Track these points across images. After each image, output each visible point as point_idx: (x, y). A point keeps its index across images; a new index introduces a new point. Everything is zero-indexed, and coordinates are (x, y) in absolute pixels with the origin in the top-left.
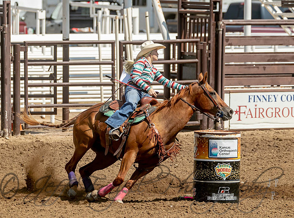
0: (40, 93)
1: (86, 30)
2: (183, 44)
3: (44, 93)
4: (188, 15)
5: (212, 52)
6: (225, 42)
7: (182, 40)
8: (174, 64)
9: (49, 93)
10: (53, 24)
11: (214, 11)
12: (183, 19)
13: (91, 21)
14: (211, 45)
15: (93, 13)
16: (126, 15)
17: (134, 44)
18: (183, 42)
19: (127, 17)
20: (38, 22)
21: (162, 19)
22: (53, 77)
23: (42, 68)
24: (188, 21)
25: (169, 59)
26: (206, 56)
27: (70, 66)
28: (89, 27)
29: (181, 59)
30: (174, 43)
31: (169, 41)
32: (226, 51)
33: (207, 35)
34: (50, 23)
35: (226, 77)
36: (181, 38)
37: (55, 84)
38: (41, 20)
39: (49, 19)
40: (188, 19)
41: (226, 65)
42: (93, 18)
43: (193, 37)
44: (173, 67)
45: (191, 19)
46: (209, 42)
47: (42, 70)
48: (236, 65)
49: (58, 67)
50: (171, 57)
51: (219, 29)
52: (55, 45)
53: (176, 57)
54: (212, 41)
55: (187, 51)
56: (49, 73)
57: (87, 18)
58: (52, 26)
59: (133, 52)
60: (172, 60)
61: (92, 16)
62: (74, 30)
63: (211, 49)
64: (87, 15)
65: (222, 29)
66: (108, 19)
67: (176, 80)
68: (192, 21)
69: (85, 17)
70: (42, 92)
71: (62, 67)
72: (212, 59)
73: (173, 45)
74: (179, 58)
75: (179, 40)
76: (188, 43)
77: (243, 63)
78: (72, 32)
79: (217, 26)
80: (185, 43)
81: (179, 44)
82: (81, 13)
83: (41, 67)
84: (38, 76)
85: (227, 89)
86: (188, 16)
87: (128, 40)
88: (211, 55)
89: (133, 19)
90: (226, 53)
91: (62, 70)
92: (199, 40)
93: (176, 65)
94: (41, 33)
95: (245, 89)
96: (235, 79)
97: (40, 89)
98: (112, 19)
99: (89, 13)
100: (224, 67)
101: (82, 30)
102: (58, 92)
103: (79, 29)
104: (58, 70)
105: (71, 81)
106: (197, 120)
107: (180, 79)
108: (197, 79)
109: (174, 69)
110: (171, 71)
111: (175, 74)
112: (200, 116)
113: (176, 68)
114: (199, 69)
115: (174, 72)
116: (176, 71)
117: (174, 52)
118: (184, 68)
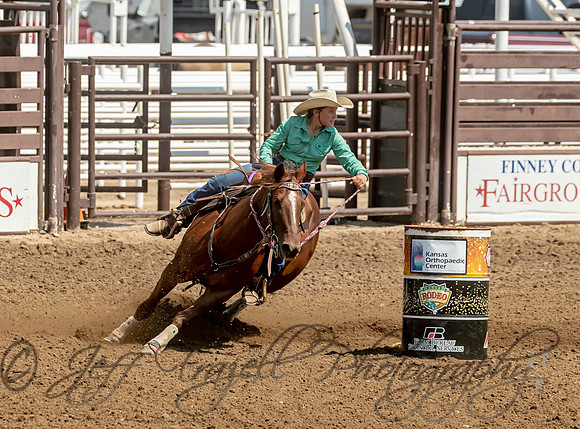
0: (116, 152)
1: (201, 36)
2: (381, 65)
3: (124, 153)
4: (393, 10)
5: (436, 80)
6: (459, 62)
7: (382, 57)
8: (364, 101)
9: (133, 152)
10: (141, 25)
11: (440, 4)
12: (383, 18)
13: (212, 20)
14: (435, 67)
15: (214, 6)
16: (277, 10)
17: (291, 63)
18: (382, 61)
19: (280, 13)
20: (114, 21)
21: (344, 17)
22: (141, 123)
23: (121, 106)
24: (392, 22)
25: (357, 92)
26: (424, 86)
27: (173, 103)
28: (207, 31)
29: (378, 92)
30: (365, 62)
31: (356, 58)
32: (462, 78)
33: (427, 49)
34: (134, 24)
35: (460, 126)
36: (378, 54)
37: (145, 135)
38: (119, 18)
39: (134, 16)
40: (392, 19)
41: (462, 104)
42: (214, 15)
43: (402, 52)
44: (363, 106)
45: (397, 19)
46: (431, 61)
47: (120, 110)
48: (479, 104)
49: (150, 104)
50: (360, 89)
51: (450, 38)
52: (146, 63)
53: (370, 89)
54: (436, 60)
55: (390, 78)
56: (134, 116)
57: (204, 15)
58: (138, 28)
59: (288, 78)
60: (362, 93)
61: (212, 10)
62: (180, 36)
63: (434, 74)
64: (204, 9)
65: (454, 38)
66: (243, 16)
67: (369, 130)
68: (400, 22)
69: (200, 12)
70: (121, 149)
71: (157, 104)
72: (435, 93)
73: (364, 66)
74: (376, 90)
75: (374, 57)
76: (391, 64)
77: (493, 101)
78: (176, 40)
79: (445, 32)
80: (386, 62)
81: (376, 64)
82: (191, 6)
83: (118, 104)
84: (113, 121)
85: (462, 149)
86: (393, 14)
87: (280, 56)
88: (434, 85)
89: (291, 16)
90: (462, 83)
91: (158, 109)
92: (412, 57)
93: (369, 103)
94: (118, 42)
95: (495, 149)
96: (478, 130)
97: (116, 144)
98: (250, 17)
99: (208, 6)
100: (458, 107)
101: (194, 36)
102: (149, 151)
103: (187, 35)
104: (150, 109)
105: (175, 130)
106: (407, 205)
107: (376, 128)
108: (407, 129)
109: (364, 111)
110: (360, 114)
111: (367, 119)
112: (413, 198)
113: (369, 109)
114: (412, 110)
115: (364, 115)
116: (369, 114)
117: (366, 79)
118: (384, 109)
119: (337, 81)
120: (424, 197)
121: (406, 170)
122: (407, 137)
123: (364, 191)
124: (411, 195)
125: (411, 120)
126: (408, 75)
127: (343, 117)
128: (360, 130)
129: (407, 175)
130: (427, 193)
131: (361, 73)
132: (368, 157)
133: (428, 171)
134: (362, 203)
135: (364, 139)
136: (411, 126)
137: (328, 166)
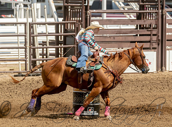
1: (10, 16)
11: (84, 5)
13: (13, 11)
25: (58, 33)
28: (12, 14)
30: (61, 24)
31: (58, 22)
42: (14, 9)
46: (82, 23)
51: (88, 15)
59: (37, 29)
60: (60, 33)
62: (3, 16)
63: (83, 27)
65: (89, 16)
66: (23, 9)
67: (62, 45)
74: (64, 32)
75: (64, 22)
79: (86, 14)
81: (64, 24)
82: (7, 7)
87: (34, 22)
92: (76, 22)
98: (25, 10)
101: (8, 16)
103: (5, 16)
105: (1, 46)
107: (65, 44)
108: (74, 44)
111: (62, 41)
118: (67, 38)
122: (75, 47)
125: (76, 42)
126: (75, 27)
132: (62, 53)
135: (61, 48)
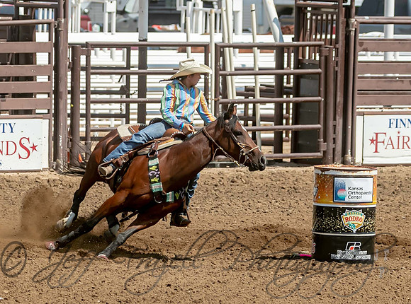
0: (107, 112)
1: (171, 27)
2: (301, 49)
3: (113, 112)
4: (309, 9)
5: (341, 60)
6: (358, 47)
7: (301, 43)
8: (288, 75)
9: (119, 112)
10: (127, 19)
11: (344, 4)
12: (302, 14)
13: (178, 15)
14: (340, 50)
15: (180, 5)
16: (224, 8)
17: (234, 47)
18: (301, 46)
19: (226, 10)
20: (106, 16)
21: (274, 14)
22: (125, 90)
23: (111, 78)
24: (308, 17)
25: (283, 68)
26: (332, 64)
27: (148, 76)
28: (175, 24)
29: (298, 68)
30: (289, 47)
31: (282, 43)
32: (360, 58)
34: (122, 18)
35: (358, 94)
36: (298, 41)
37: (128, 100)
38: (110, 13)
39: (122, 12)
40: (309, 15)
41: (359, 78)
42: (180, 12)
43: (316, 39)
44: (287, 79)
45: (312, 15)
46: (337, 46)
47: (110, 81)
48: (373, 78)
49: (131, 76)
50: (285, 66)
51: (351, 29)
52: (128, 47)
53: (292, 66)
54: (341, 45)
55: (307, 58)
56: (120, 85)
57: (172, 12)
58: (125, 21)
60: (286, 69)
61: (179, 9)
62: (155, 27)
64: (173, 7)
65: (354, 29)
66: (201, 13)
67: (291, 96)
68: (314, 17)
69: (170, 10)
70: (110, 110)
71: (137, 76)
72: (340, 69)
73: (288, 49)
74: (296, 67)
75: (295, 43)
77: (382, 75)
78: (151, 30)
79: (348, 25)
80: (304, 47)
81: (296, 49)
82: (164, 5)
83: (108, 77)
84: (104, 89)
85: (360, 110)
86: (309, 11)
87: (226, 42)
88: (339, 64)
89: (236, 13)
90: (360, 62)
91: (137, 81)
92: (323, 43)
93: (292, 76)
94: (109, 31)
95: (384, 110)
96: (371, 97)
97: (107, 106)
98: (206, 13)
99: (175, 5)
100: (357, 80)
101: (167, 27)
102: (131, 111)
103: (161, 27)
104: (131, 81)
106: (319, 152)
107: (297, 95)
108: (319, 96)
109: (288, 82)
110: (285, 84)
111: (290, 88)
112: (323, 146)
113: (292, 81)
114: (323, 81)
115: (288, 85)
116: (292, 85)
117: (289, 60)
118: (303, 81)
119: (268, 60)
120: (332, 146)
121: (319, 126)
122: (319, 101)
123: (288, 141)
124: (322, 143)
125: (322, 89)
126: (320, 56)
127: (273, 86)
128: (285, 96)
129: (319, 129)
130: (334, 143)
131: (286, 54)
132: (291, 116)
133: (335, 126)
134: (287, 150)
135: (288, 103)
136: (322, 93)
137: (262, 123)
